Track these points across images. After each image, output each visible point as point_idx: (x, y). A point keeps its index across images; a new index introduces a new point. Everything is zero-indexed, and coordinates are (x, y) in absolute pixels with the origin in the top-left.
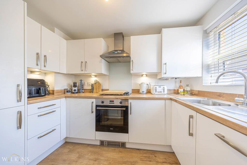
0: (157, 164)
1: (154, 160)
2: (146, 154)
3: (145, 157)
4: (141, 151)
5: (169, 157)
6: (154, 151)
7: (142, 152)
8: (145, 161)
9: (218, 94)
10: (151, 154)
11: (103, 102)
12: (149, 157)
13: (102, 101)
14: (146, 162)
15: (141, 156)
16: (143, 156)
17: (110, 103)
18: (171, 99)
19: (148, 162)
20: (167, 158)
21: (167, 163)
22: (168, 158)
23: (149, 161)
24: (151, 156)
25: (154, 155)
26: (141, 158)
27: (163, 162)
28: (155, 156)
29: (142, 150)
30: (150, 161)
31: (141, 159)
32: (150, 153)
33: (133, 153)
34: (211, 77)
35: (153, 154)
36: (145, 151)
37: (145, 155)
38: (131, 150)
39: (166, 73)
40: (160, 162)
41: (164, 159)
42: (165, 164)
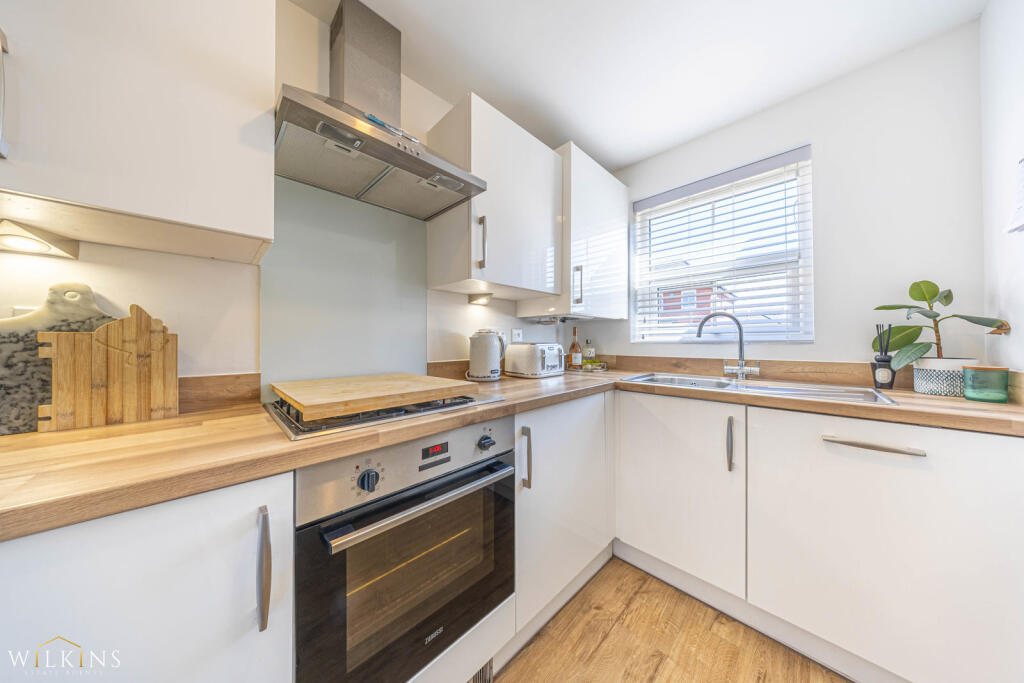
0: (624, 625)
1: (608, 620)
2: (574, 626)
3: (582, 638)
4: (552, 632)
5: (619, 579)
6: (578, 597)
7: (557, 632)
8: (596, 650)
9: (674, 362)
10: (585, 612)
11: (367, 481)
12: (591, 629)
13: (362, 469)
14: (601, 651)
15: (570, 648)
16: (575, 641)
17: (422, 468)
18: (617, 387)
19: (605, 645)
20: (619, 584)
21: (631, 599)
22: (621, 582)
23: (603, 640)
24: (588, 617)
25: (590, 607)
26: (577, 654)
27: (628, 606)
28: (597, 608)
29: (550, 625)
30: (605, 637)
31: (581, 658)
32: (578, 611)
33: (539, 670)
34: (645, 321)
35: (585, 607)
36: (562, 621)
37: (575, 633)
38: (520, 664)
39: (579, 301)
40: (623, 613)
41: (619, 595)
42: (634, 606)
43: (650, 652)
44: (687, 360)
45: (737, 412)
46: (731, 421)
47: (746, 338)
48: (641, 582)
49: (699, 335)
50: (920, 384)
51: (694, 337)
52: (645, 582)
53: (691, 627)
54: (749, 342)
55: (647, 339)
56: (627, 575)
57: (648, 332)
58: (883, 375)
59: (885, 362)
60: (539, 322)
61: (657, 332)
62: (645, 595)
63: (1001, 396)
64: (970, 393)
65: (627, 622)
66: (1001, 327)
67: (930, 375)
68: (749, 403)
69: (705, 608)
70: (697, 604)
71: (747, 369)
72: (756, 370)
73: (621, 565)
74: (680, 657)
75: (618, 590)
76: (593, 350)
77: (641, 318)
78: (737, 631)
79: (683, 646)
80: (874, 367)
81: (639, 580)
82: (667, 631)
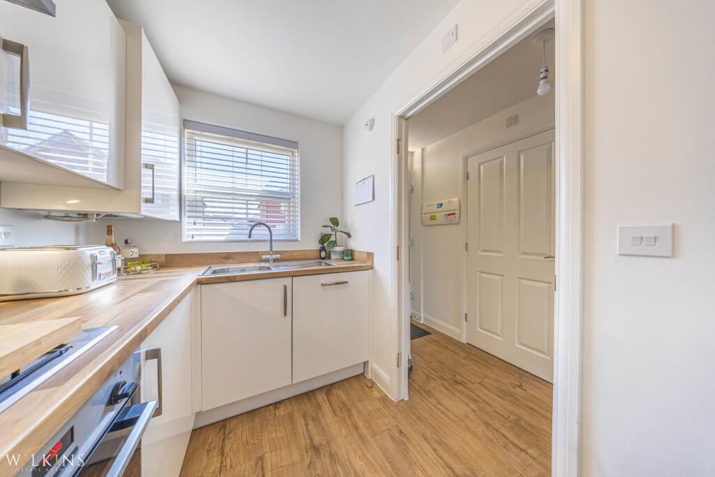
0: (227, 469)
5: (204, 444)
18: (199, 283)
20: (206, 447)
21: (222, 448)
22: (207, 444)
27: (222, 454)
34: (193, 224)
39: (149, 201)
40: (222, 462)
41: (211, 455)
42: (227, 450)
43: (254, 464)
44: (234, 253)
45: (287, 281)
46: (285, 287)
47: (273, 238)
48: (222, 431)
49: (250, 237)
50: (333, 257)
51: (246, 238)
52: (225, 428)
53: (266, 425)
54: (276, 241)
55: (196, 238)
56: (209, 434)
57: (198, 233)
58: (323, 254)
59: (323, 249)
60: (47, 217)
61: (204, 233)
62: (231, 435)
63: (350, 258)
64: (346, 258)
65: (228, 466)
66: (349, 236)
67: (336, 252)
68: (292, 275)
69: (267, 409)
70: (263, 410)
71: (274, 256)
72: (279, 256)
73: (200, 432)
74: (270, 447)
75: (208, 451)
76: (136, 250)
77: (192, 220)
78: (287, 405)
79: (269, 439)
80: (320, 251)
81: (220, 430)
82: (256, 441)
